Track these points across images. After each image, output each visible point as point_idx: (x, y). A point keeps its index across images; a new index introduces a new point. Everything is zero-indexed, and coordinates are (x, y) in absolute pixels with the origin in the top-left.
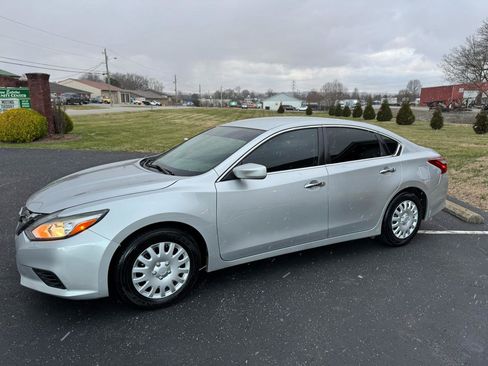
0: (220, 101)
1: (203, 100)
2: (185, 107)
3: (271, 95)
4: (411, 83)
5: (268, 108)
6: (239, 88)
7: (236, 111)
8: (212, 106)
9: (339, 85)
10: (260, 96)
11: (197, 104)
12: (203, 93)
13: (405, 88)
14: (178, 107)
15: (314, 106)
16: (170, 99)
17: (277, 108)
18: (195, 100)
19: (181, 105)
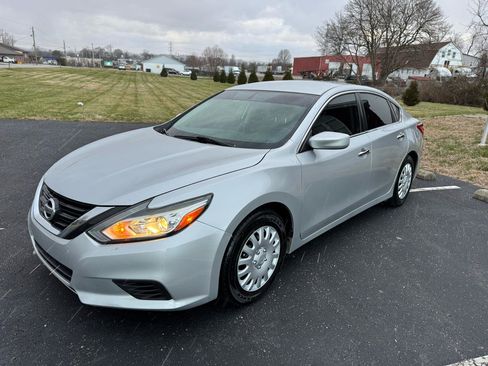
0: (90, 60)
1: (68, 59)
2: (45, 65)
3: (147, 57)
4: (282, 53)
5: (149, 70)
6: (110, 47)
7: (114, 73)
8: (80, 65)
9: (220, 51)
10: (135, 57)
11: (62, 62)
12: (67, 50)
13: (276, 57)
14: (39, 66)
15: (197, 71)
16: (26, 56)
17: (159, 71)
18: (58, 58)
19: (41, 63)
